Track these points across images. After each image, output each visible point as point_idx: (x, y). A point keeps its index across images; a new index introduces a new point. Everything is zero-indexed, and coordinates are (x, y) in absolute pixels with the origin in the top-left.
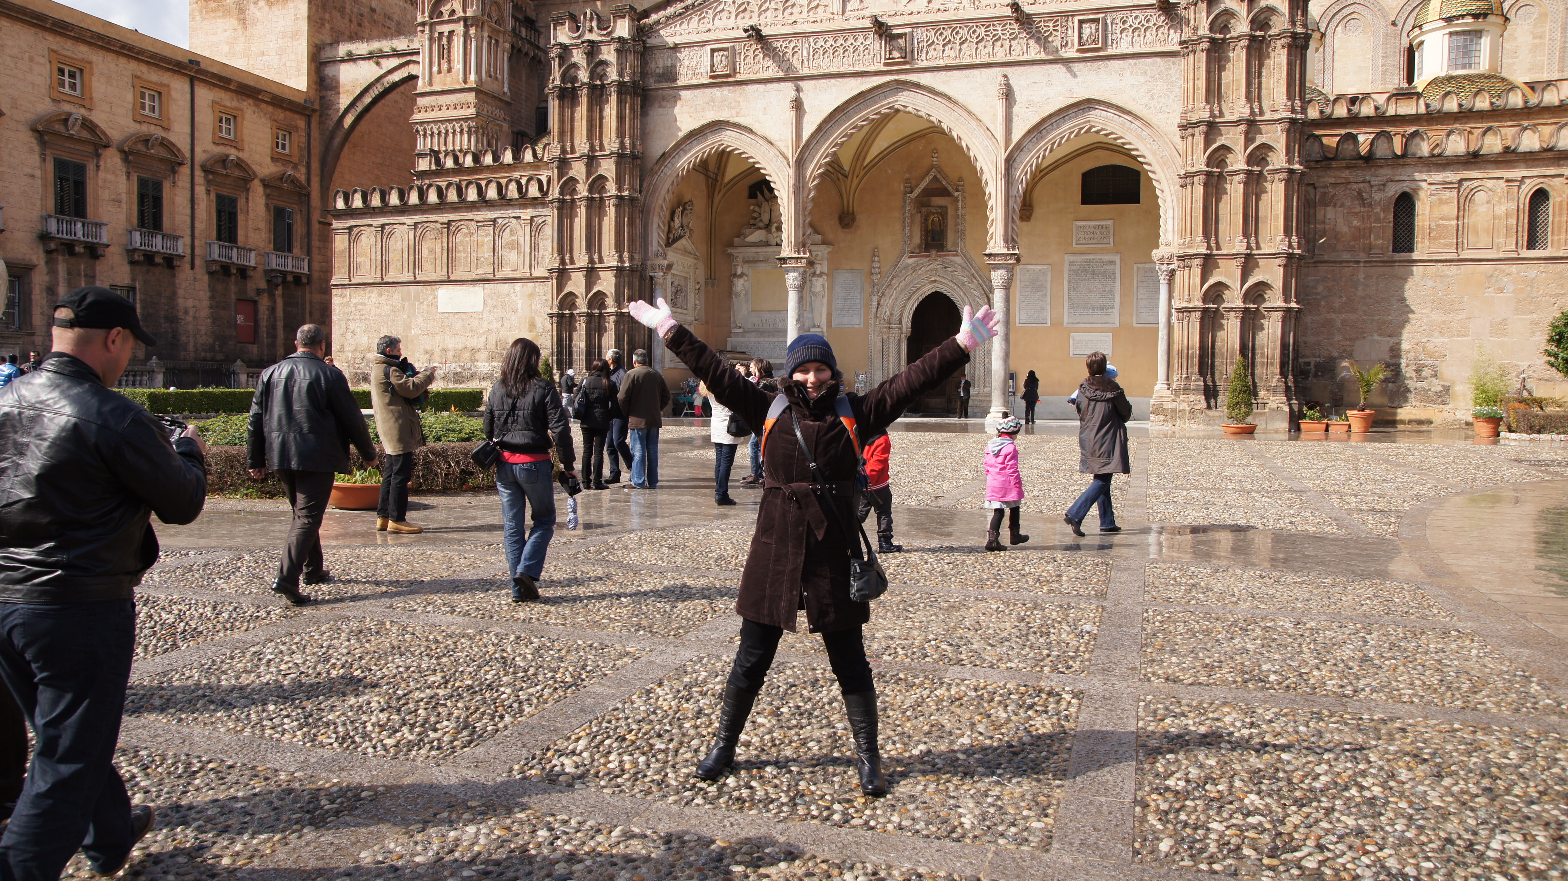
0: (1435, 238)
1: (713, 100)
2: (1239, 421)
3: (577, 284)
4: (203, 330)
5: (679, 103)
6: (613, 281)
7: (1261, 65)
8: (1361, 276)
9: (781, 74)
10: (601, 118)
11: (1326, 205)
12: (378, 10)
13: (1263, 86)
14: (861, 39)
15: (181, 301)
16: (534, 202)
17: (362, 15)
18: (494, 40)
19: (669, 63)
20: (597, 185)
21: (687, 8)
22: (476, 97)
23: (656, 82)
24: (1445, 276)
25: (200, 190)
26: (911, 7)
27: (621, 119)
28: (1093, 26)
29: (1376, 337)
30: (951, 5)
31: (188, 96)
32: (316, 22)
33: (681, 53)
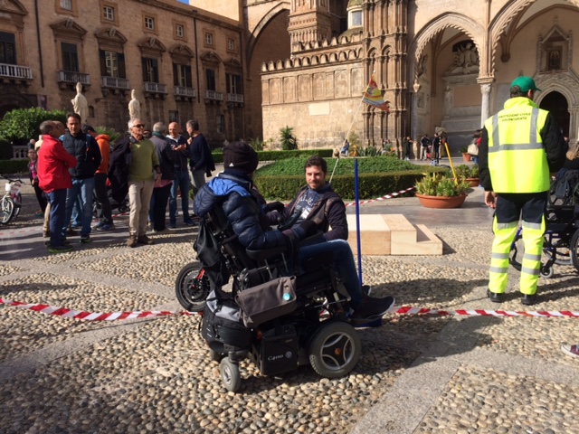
6: (394, 96)
10: (388, 16)
16: (352, 61)
20: (386, 49)
22: (316, 15)
25: (200, 68)
27: (397, 16)
31: (194, 27)
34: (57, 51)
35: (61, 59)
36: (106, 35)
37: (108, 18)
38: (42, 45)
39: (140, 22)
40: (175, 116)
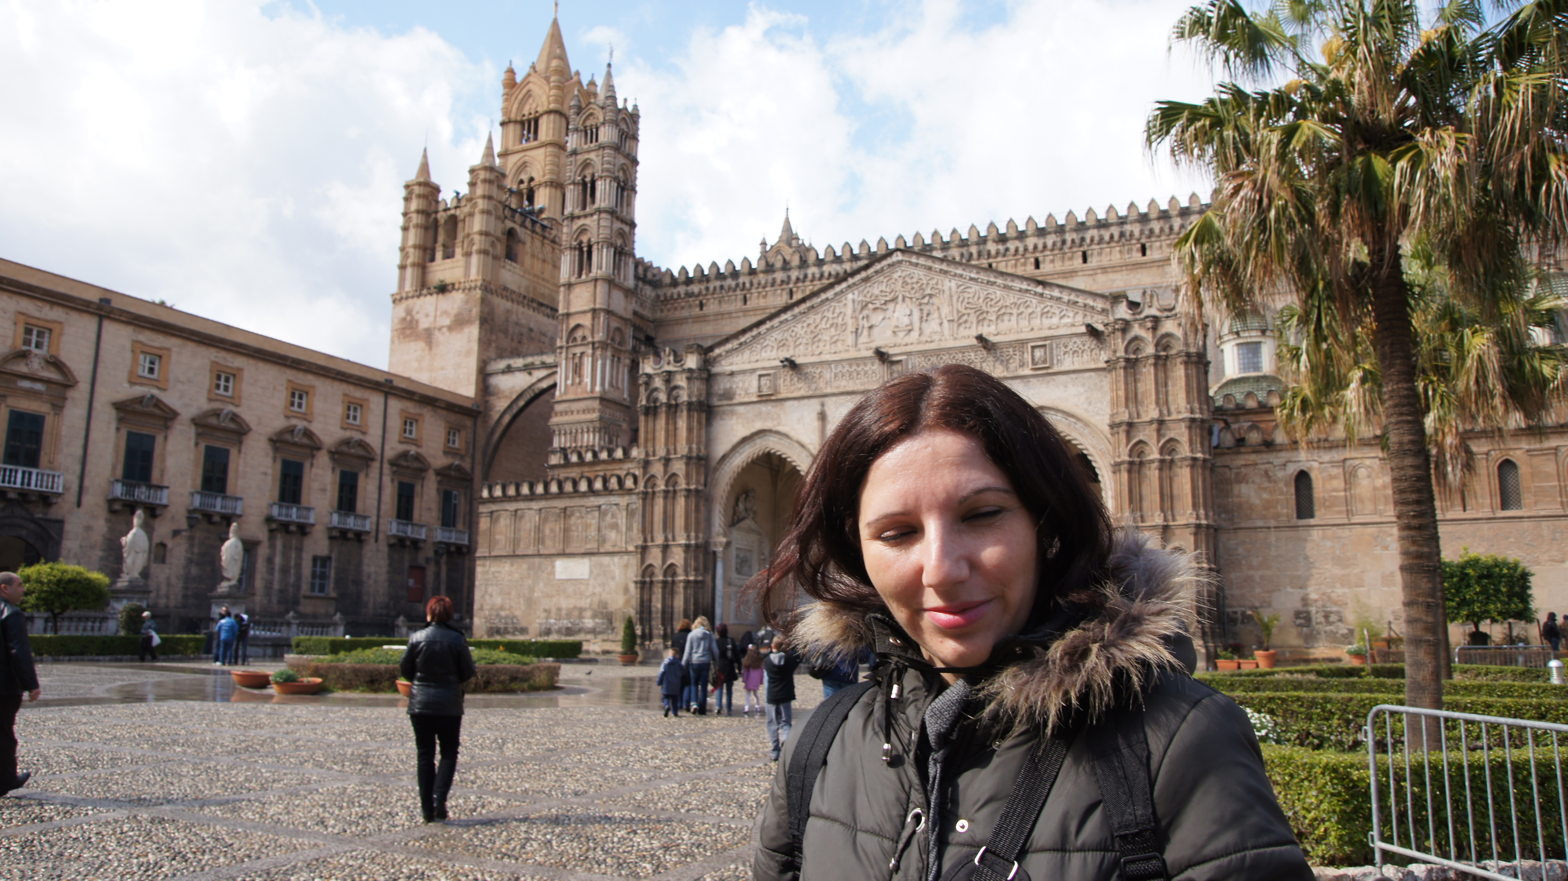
0: (1329, 507)
1: (760, 414)
3: (655, 557)
4: (381, 591)
5: (735, 418)
6: (682, 555)
7: (1166, 378)
8: (1273, 539)
9: (810, 393)
10: (676, 429)
11: (1240, 482)
12: (535, 329)
13: (1170, 393)
14: (869, 366)
15: (365, 568)
16: (630, 492)
17: (521, 334)
18: (616, 357)
19: (728, 386)
20: (672, 479)
21: (741, 344)
22: (601, 403)
23: (720, 400)
24: (1342, 537)
26: (908, 340)
27: (690, 430)
28: (1042, 350)
29: (1289, 589)
30: (936, 337)
31: (382, 407)
32: (484, 343)
33: (737, 378)
34: (117, 446)
35: (122, 458)
36: (213, 421)
37: (221, 391)
38: (93, 435)
39: (281, 398)
40: (323, 565)
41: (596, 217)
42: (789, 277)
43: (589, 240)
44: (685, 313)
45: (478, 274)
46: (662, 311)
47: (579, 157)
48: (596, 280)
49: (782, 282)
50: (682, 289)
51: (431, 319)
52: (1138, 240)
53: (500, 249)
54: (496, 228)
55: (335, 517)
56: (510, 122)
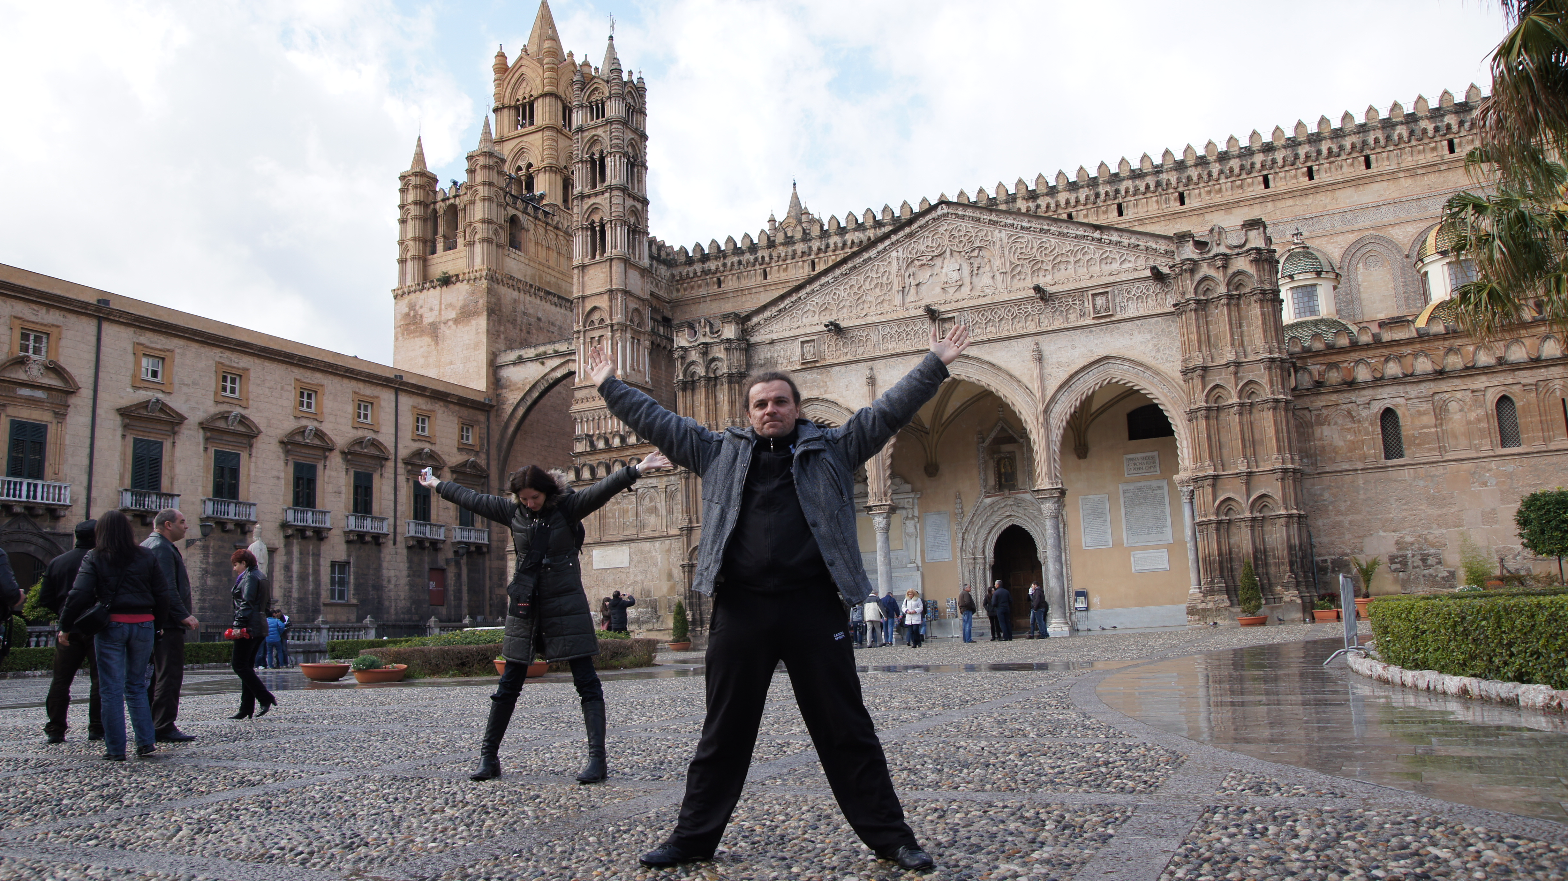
0: (1419, 445)
2: (1253, 614)
4: (402, 595)
7: (1241, 318)
8: (1361, 482)
9: (857, 357)
10: (716, 403)
11: (1322, 424)
12: (543, 319)
13: (1245, 333)
14: (919, 325)
15: (385, 572)
17: (530, 324)
18: (636, 339)
19: (768, 355)
21: (780, 311)
24: (1434, 476)
25: (402, 479)
26: (958, 296)
28: (1104, 298)
29: (1382, 533)
30: (989, 291)
31: (394, 404)
32: (493, 334)
33: (778, 347)
34: (124, 453)
35: (129, 467)
36: (222, 424)
37: (228, 393)
38: (98, 444)
39: (290, 398)
40: (342, 571)
41: (607, 195)
42: (810, 248)
43: (602, 219)
44: (703, 292)
45: (483, 264)
46: (678, 290)
47: (585, 134)
48: (611, 260)
49: (803, 253)
50: (698, 267)
51: (436, 313)
52: (1176, 189)
53: (504, 237)
54: (500, 216)
55: (352, 520)
56: (504, 107)
